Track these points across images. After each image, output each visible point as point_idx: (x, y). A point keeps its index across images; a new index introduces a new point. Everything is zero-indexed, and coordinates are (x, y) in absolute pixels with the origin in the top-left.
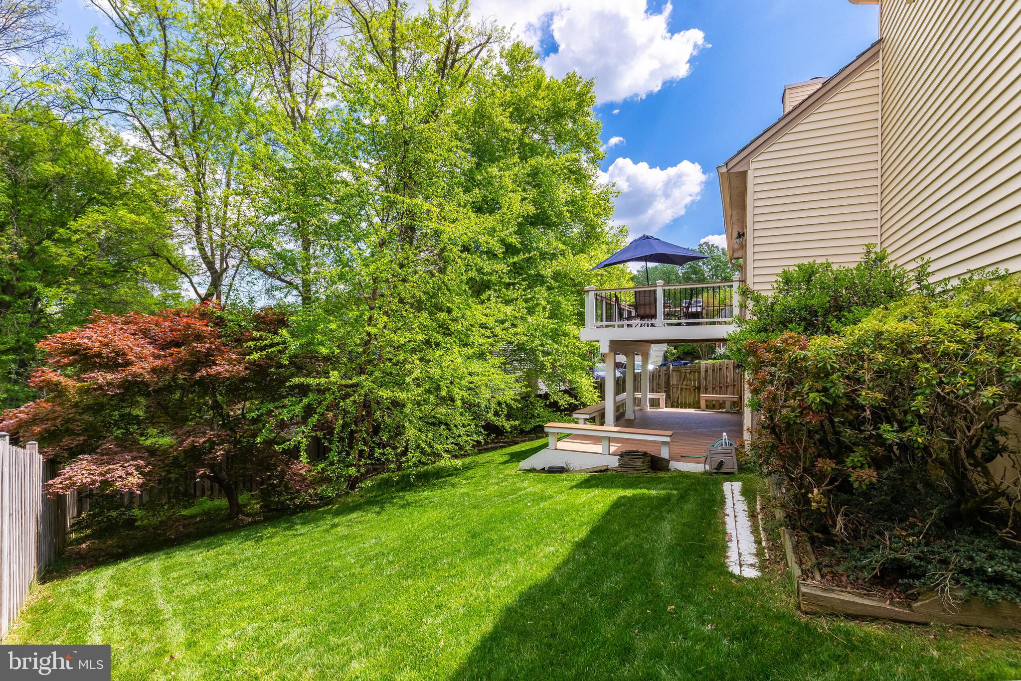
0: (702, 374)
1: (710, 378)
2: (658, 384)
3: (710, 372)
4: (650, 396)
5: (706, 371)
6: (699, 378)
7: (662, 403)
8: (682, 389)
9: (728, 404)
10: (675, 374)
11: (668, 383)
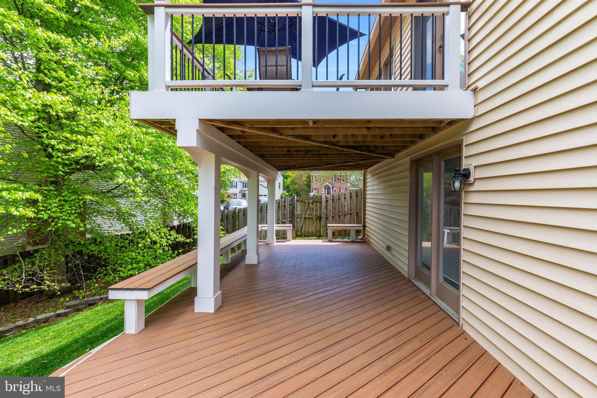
0: (324, 203)
1: (330, 207)
2: (284, 215)
3: (330, 202)
4: (276, 227)
5: (327, 201)
6: (321, 207)
7: (289, 235)
8: (305, 218)
9: (353, 234)
10: (299, 204)
11: (292, 213)
